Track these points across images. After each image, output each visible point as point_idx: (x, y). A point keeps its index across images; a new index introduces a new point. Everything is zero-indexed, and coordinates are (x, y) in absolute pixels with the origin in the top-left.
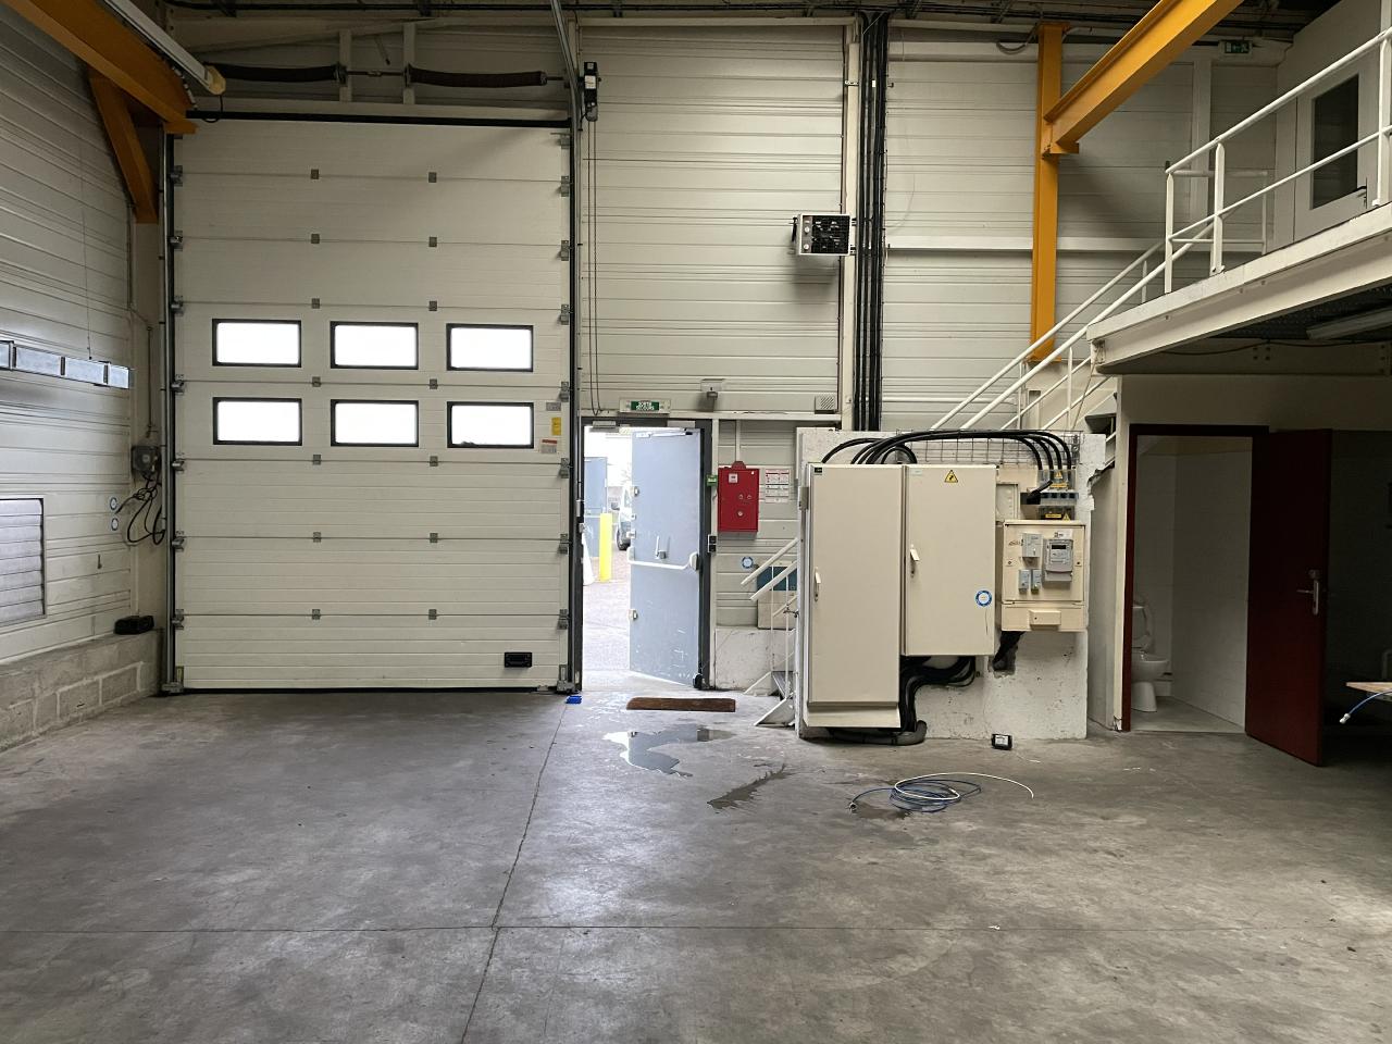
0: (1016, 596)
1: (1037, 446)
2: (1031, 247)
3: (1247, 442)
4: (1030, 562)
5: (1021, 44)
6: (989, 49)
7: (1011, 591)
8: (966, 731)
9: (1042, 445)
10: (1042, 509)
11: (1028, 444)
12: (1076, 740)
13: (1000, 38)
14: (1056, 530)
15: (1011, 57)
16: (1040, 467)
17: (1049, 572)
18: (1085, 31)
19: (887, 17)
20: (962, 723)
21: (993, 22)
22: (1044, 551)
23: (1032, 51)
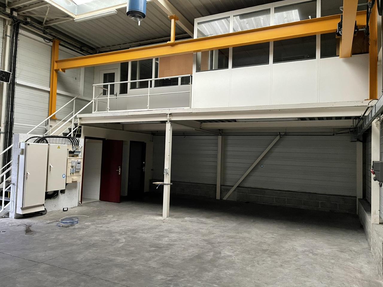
0: (69, 175)
1: (72, 140)
2: (49, 90)
3: (101, 141)
4: (72, 167)
5: (49, 41)
6: (41, 39)
7: (69, 174)
8: (55, 209)
9: (73, 140)
10: (74, 155)
11: (71, 140)
12: (76, 207)
13: (44, 38)
14: (77, 159)
15: (46, 43)
16: (73, 145)
17: (77, 169)
18: (64, 44)
19: (20, 22)
20: (54, 207)
21: (44, 34)
22: (76, 164)
23: (51, 44)
